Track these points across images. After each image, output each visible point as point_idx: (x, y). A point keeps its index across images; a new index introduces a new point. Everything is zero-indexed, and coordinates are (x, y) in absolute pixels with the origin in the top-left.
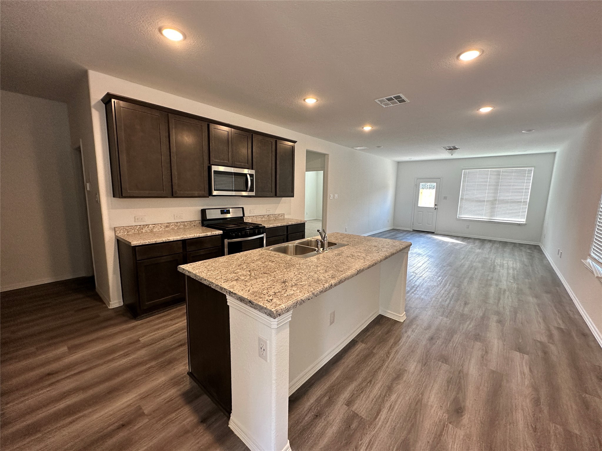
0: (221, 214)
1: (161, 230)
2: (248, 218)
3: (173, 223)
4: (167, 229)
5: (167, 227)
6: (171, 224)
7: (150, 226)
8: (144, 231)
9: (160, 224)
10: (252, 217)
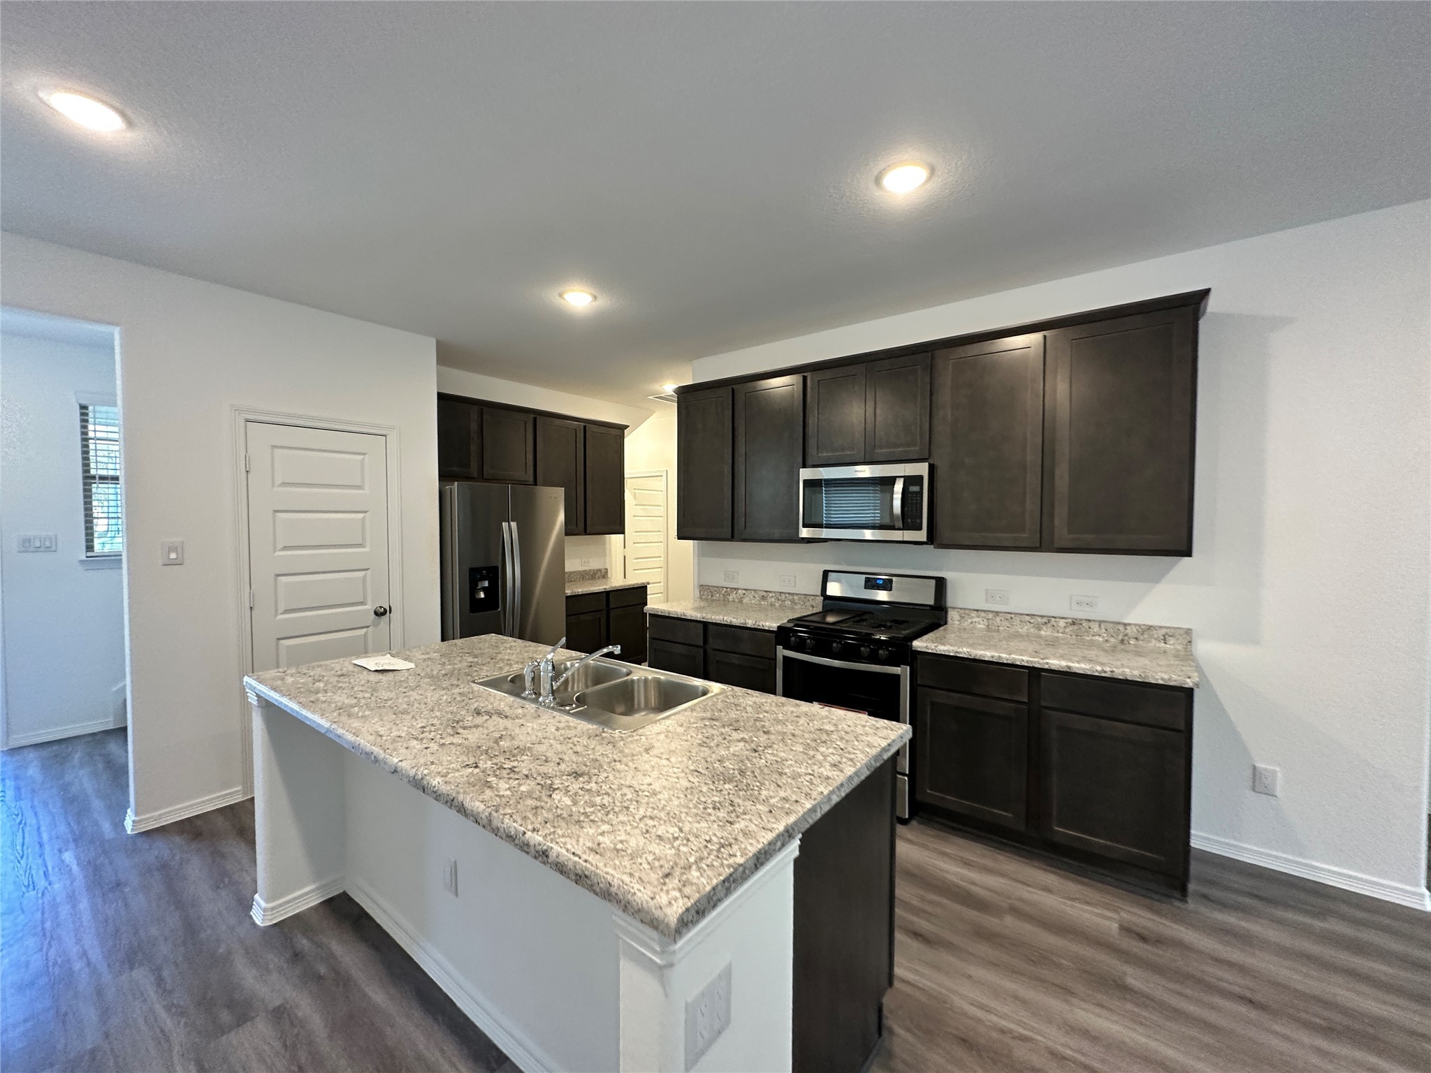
0: (865, 588)
1: (753, 602)
2: (973, 614)
3: (774, 592)
4: (763, 603)
5: (763, 598)
6: (771, 595)
7: (740, 591)
8: (731, 598)
9: (755, 590)
10: (990, 616)
